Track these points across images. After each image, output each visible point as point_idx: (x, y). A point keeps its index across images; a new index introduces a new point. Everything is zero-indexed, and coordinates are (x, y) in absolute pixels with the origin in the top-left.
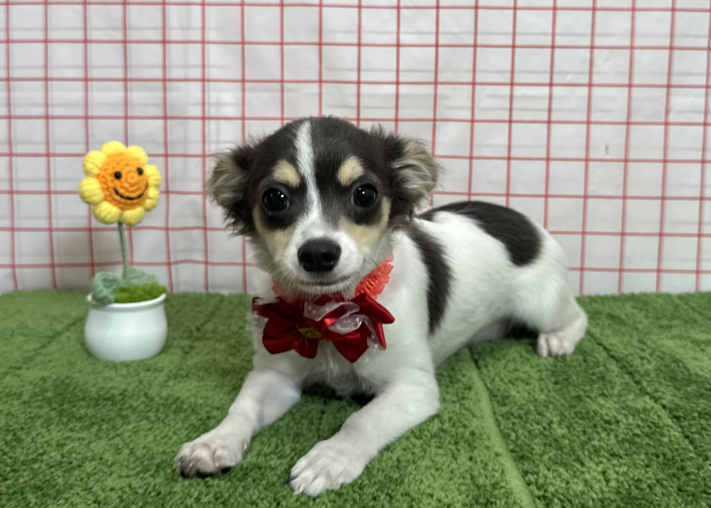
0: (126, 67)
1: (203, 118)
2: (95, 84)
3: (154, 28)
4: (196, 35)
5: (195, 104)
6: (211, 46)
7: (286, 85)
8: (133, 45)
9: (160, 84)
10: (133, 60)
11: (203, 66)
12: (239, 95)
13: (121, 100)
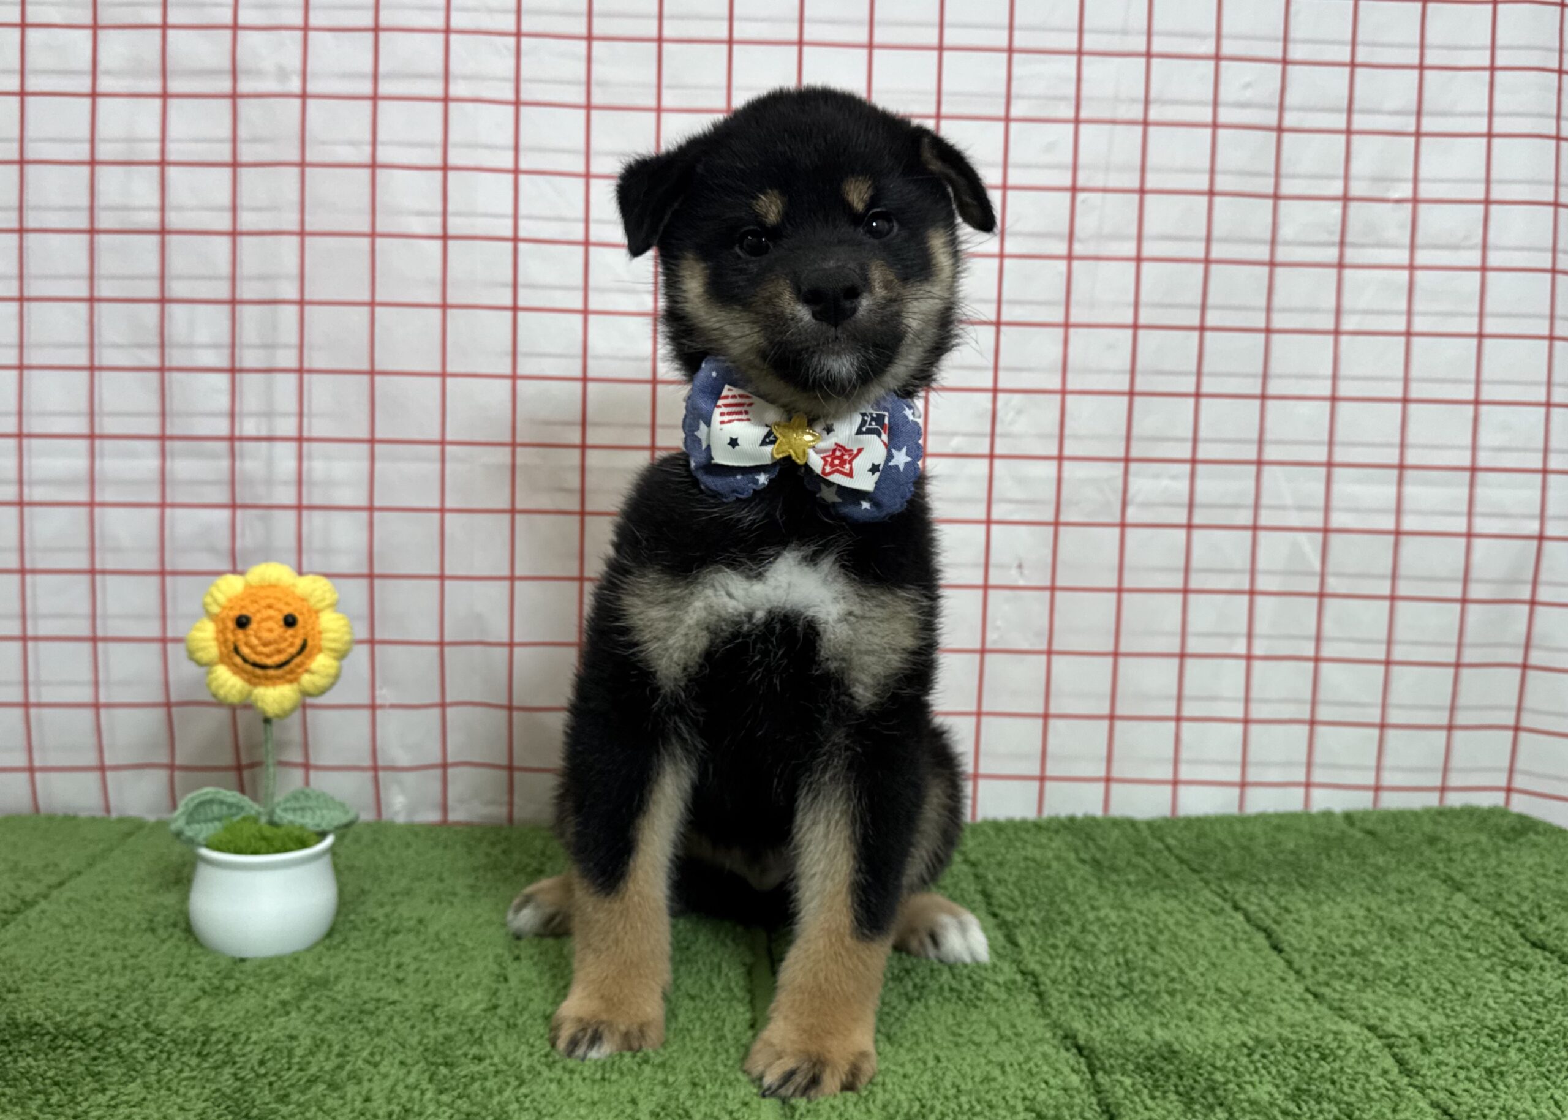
0: (163, 414)
1: (299, 508)
2: (108, 444)
3: (215, 346)
4: (288, 359)
5: (286, 483)
6: (315, 377)
7: (448, 448)
8: (176, 375)
9: (224, 446)
10: (176, 403)
11: (301, 415)
12: (365, 465)
13: (155, 475)
